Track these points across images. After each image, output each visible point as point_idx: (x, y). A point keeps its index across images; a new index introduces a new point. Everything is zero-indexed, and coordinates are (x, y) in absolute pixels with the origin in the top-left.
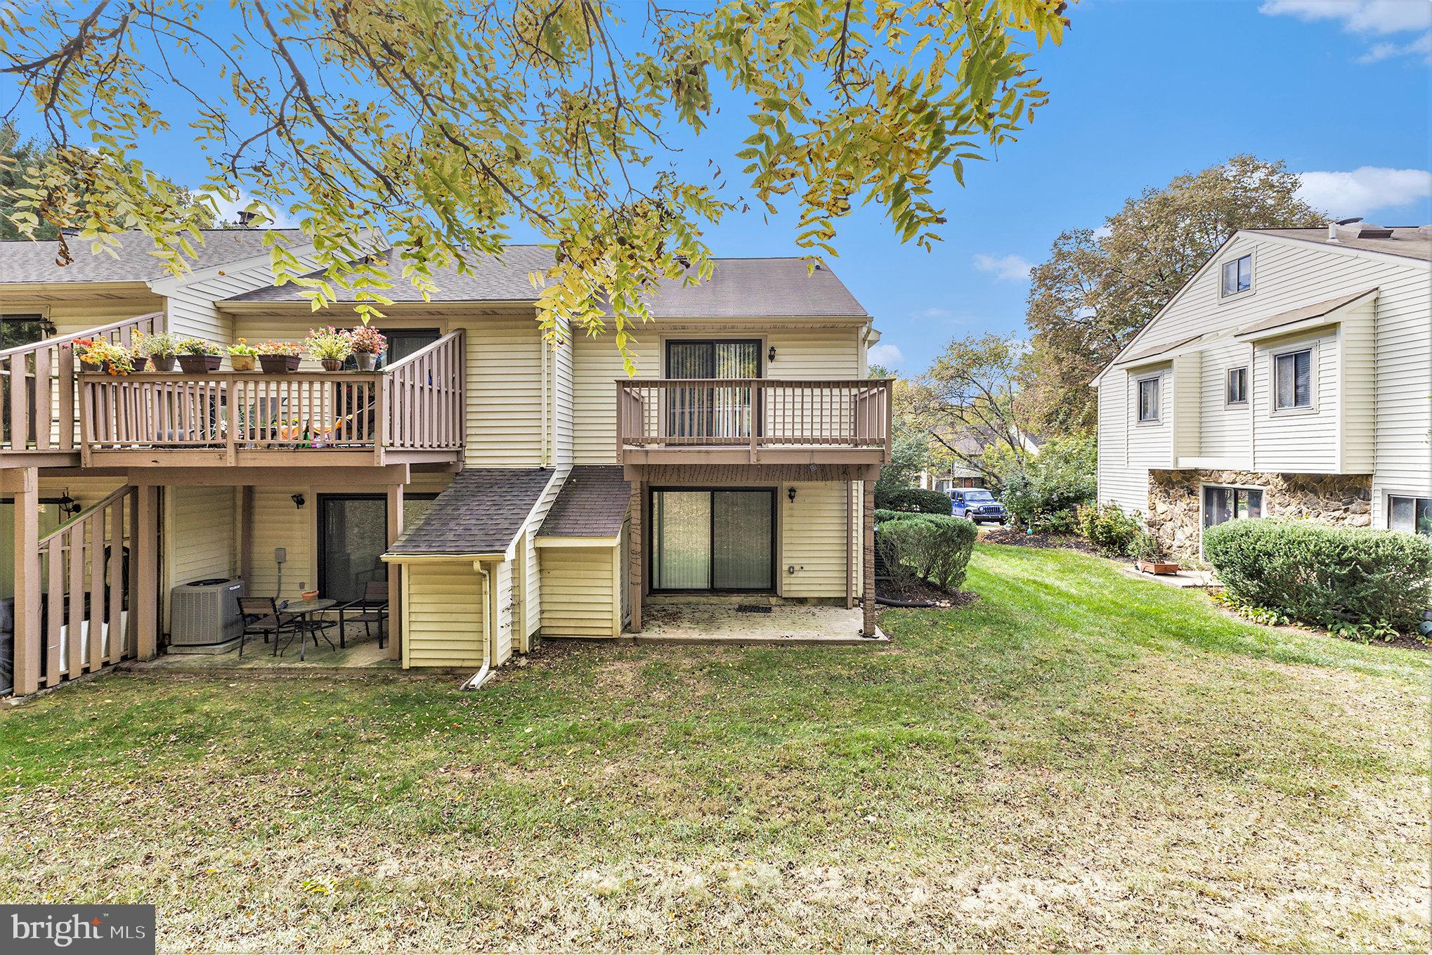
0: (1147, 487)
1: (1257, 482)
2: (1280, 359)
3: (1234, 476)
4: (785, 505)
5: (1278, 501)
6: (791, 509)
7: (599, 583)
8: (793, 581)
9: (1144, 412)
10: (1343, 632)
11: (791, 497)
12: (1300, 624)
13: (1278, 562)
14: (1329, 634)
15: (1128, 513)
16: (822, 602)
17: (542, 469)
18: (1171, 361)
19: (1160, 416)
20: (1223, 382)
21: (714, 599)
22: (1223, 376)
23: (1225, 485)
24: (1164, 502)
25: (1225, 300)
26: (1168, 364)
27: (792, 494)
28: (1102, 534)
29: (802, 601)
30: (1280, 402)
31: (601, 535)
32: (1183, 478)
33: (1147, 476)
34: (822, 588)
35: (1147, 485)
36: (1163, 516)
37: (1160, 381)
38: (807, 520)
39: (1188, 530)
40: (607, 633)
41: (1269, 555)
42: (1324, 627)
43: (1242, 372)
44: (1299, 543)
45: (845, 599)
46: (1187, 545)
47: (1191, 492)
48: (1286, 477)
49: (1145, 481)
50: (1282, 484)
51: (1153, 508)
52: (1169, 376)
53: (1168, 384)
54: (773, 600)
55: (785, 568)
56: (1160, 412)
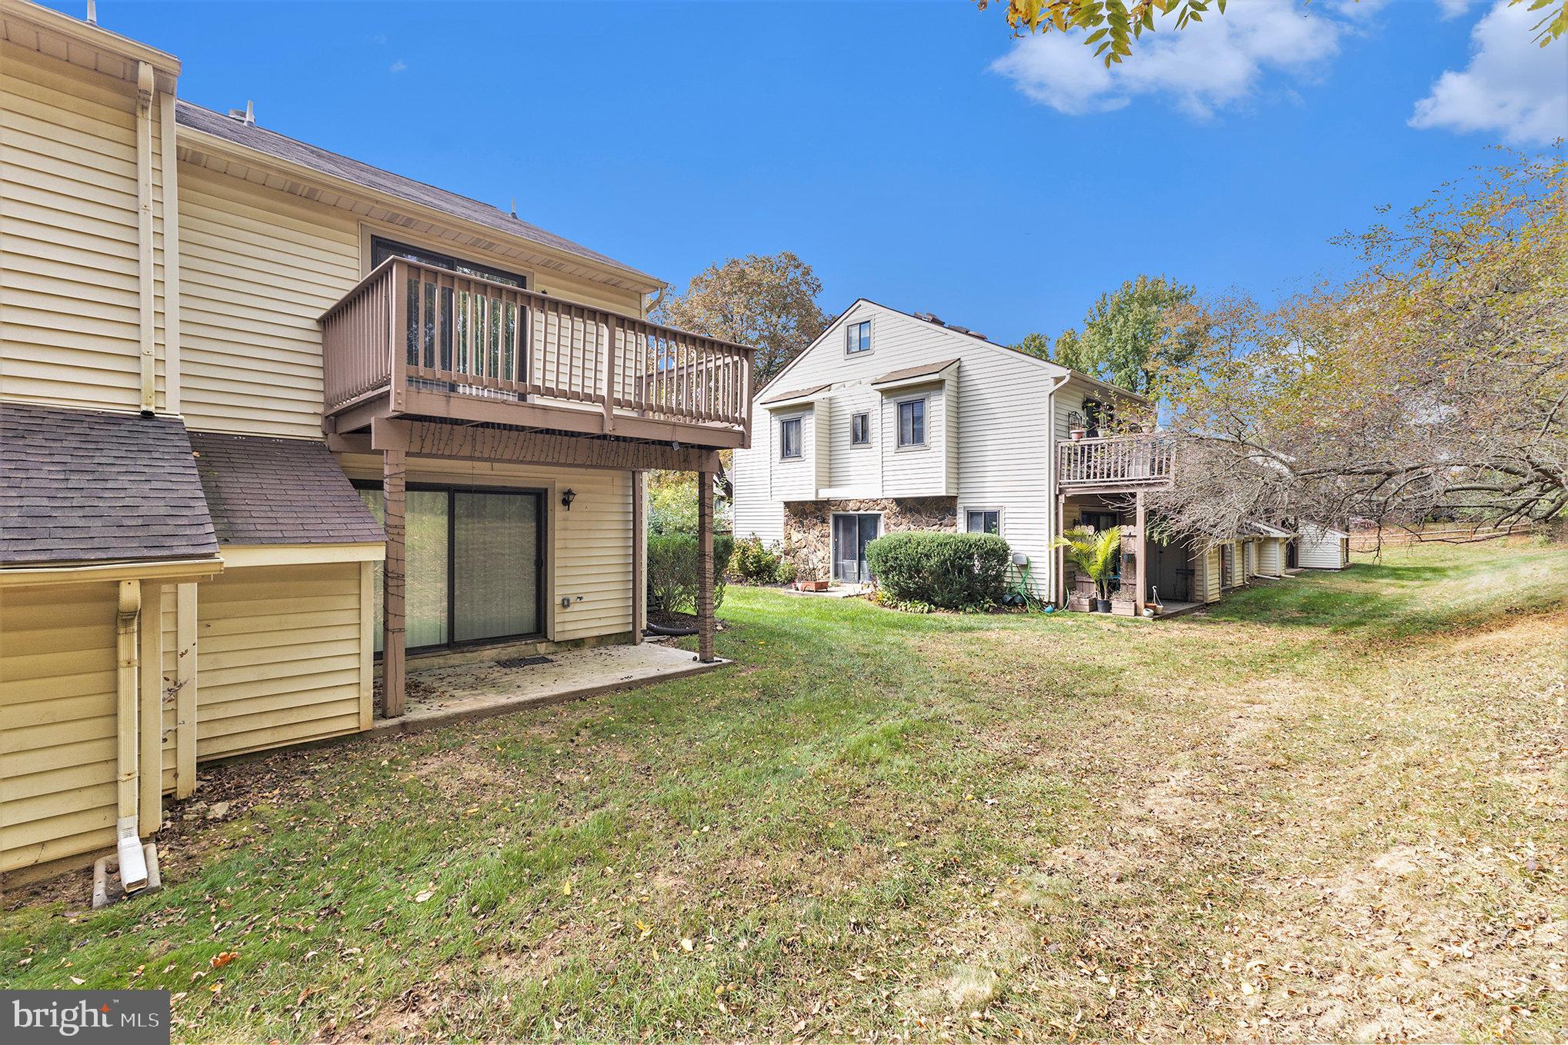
0: (782, 519)
1: (877, 508)
2: (902, 406)
3: (858, 504)
4: (557, 514)
5: (893, 522)
6: (565, 519)
7: (331, 634)
8: (569, 617)
9: (788, 449)
10: (967, 609)
11: (566, 503)
12: (942, 609)
13: (934, 561)
14: (961, 613)
15: (767, 545)
16: (602, 641)
17: (147, 415)
18: (812, 403)
19: (803, 454)
20: (849, 425)
21: (456, 658)
22: (849, 421)
23: (851, 512)
24: (799, 532)
25: (850, 356)
26: (809, 407)
27: (567, 499)
28: (752, 563)
29: (578, 644)
30: (902, 441)
31: (354, 541)
32: (816, 509)
33: (782, 510)
34: (602, 623)
35: (783, 518)
36: (798, 544)
37: (802, 421)
38: (584, 535)
39: (820, 554)
40: (350, 724)
41: (928, 556)
42: (957, 610)
43: (864, 418)
44: (946, 544)
45: (633, 633)
46: (820, 567)
47: (824, 521)
48: (899, 501)
49: (780, 513)
50: (895, 508)
51: (788, 538)
52: (810, 417)
53: (810, 426)
54: (542, 648)
55: (558, 600)
56: (803, 449)
